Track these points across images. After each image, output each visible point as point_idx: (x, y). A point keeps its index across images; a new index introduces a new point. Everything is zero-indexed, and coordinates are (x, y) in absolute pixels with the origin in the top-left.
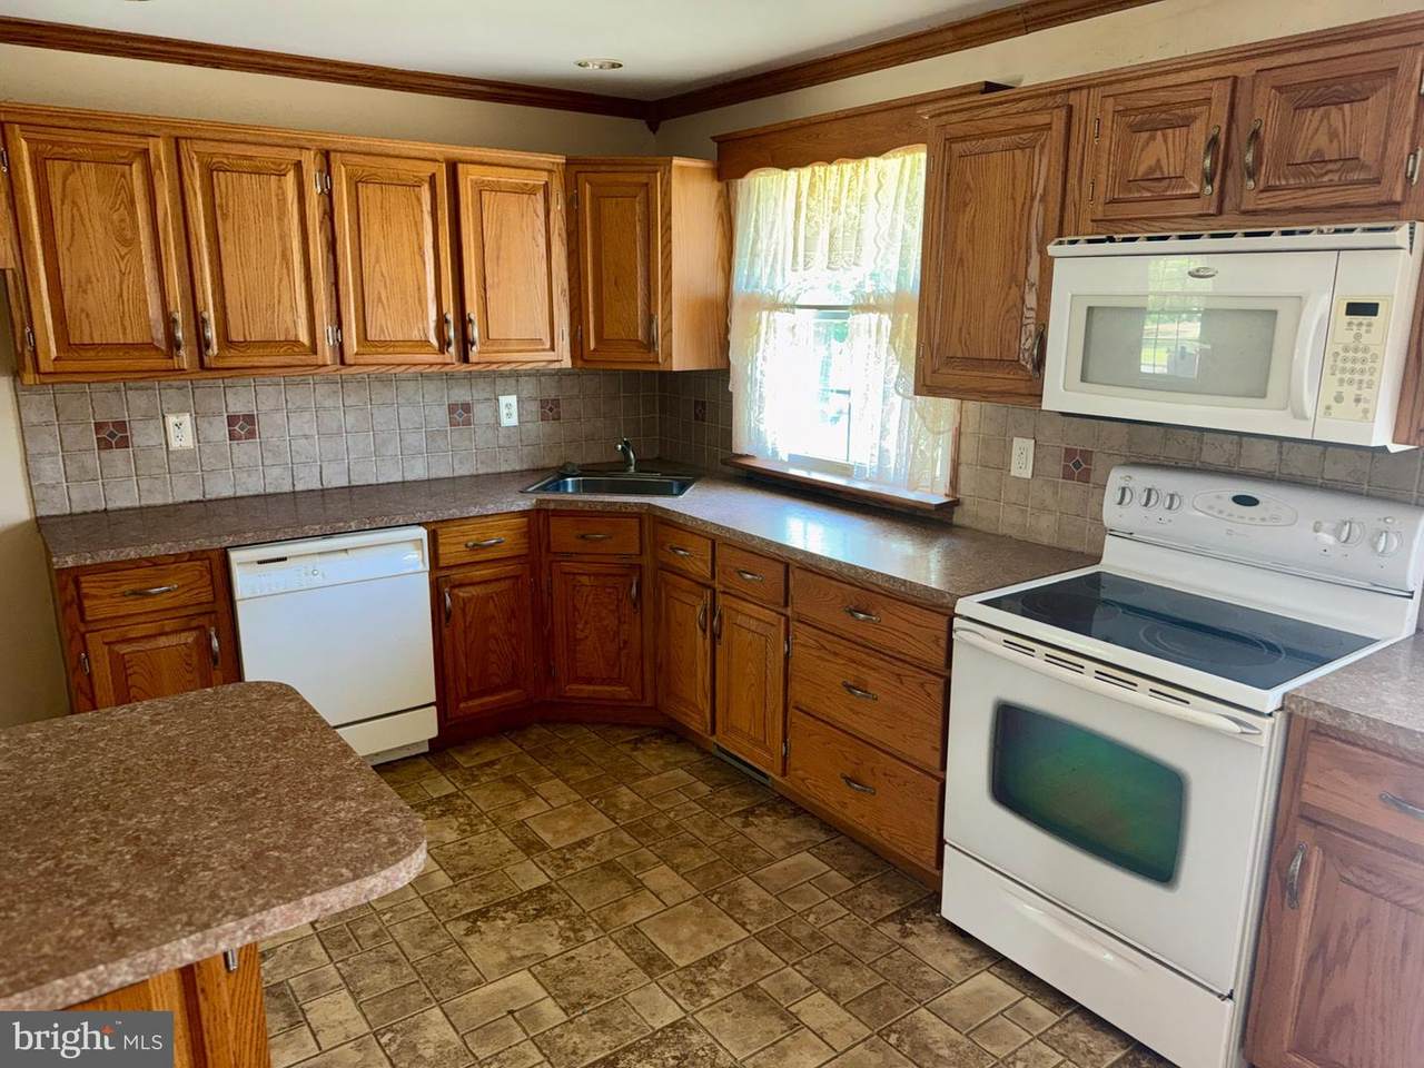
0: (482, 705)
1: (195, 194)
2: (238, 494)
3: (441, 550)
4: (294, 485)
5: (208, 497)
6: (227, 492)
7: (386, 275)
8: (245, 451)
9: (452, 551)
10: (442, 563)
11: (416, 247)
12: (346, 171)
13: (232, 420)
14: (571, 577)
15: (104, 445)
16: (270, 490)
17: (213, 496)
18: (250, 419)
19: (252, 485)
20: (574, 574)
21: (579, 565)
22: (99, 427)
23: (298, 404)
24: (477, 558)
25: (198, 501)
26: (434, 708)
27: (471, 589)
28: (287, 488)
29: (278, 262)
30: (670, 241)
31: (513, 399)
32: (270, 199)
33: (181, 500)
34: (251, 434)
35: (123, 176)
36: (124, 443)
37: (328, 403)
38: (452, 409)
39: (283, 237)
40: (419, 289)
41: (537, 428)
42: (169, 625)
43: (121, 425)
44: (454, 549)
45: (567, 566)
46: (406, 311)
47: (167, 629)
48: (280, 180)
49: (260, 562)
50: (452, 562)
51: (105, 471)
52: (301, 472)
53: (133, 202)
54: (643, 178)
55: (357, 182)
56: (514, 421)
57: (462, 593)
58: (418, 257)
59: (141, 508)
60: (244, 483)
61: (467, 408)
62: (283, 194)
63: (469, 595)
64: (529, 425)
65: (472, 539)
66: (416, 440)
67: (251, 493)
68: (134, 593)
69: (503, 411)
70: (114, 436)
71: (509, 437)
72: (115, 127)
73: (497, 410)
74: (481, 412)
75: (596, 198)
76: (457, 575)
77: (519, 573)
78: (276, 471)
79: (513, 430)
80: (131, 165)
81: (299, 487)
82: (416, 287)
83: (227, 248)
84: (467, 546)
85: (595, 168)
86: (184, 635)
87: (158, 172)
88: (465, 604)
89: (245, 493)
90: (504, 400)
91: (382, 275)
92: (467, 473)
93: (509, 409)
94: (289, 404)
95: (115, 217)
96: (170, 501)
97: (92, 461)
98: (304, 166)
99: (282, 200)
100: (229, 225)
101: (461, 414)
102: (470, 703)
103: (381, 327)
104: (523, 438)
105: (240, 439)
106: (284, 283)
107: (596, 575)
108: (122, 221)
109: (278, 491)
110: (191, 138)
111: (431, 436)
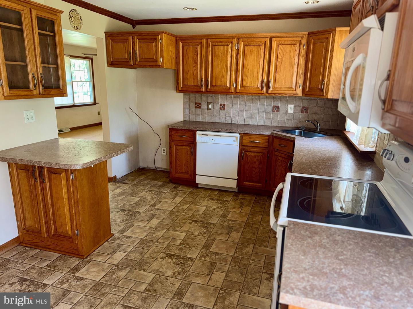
0: (249, 184)
1: (209, 52)
2: (220, 122)
3: (243, 141)
4: (232, 122)
5: (214, 122)
6: (218, 121)
7: (249, 70)
8: (222, 112)
9: (246, 142)
10: (243, 144)
11: (258, 62)
12: (243, 43)
13: (221, 105)
14: (277, 156)
15: (196, 107)
16: (226, 122)
17: (215, 122)
18: (224, 105)
19: (223, 120)
20: (278, 156)
21: (279, 153)
22: (196, 103)
23: (235, 102)
24: (253, 145)
25: (211, 122)
26: (236, 180)
27: (250, 153)
28: (230, 122)
29: (224, 67)
30: (333, 56)
31: (292, 106)
32: (225, 51)
33: (208, 121)
34: (224, 109)
35: (197, 48)
36: (200, 107)
37: (242, 103)
38: (274, 107)
39: (227, 60)
40: (257, 73)
41: (300, 115)
42: (185, 144)
43: (200, 104)
44: (247, 141)
45: (276, 153)
46: (253, 79)
47: (185, 145)
48: (227, 47)
49: (202, 135)
50: (246, 145)
51: (196, 113)
52: (233, 119)
53: (198, 54)
54: (327, 36)
55: (245, 46)
56: (292, 112)
57: (248, 154)
58: (258, 64)
59: (201, 122)
60: (221, 120)
61: (278, 107)
62: (228, 50)
63: (249, 154)
64: (297, 114)
65: (252, 139)
66: (263, 115)
67: (222, 122)
68: (180, 136)
69: (289, 109)
70: (198, 106)
71: (290, 117)
72: (197, 38)
73: (287, 109)
74: (282, 109)
75: (314, 43)
76: (247, 149)
77: (264, 152)
78: (228, 118)
79: (291, 115)
80: (198, 46)
81: (233, 123)
82: (257, 72)
83: (214, 64)
84: (250, 141)
85: (316, 34)
86: (188, 147)
87: (203, 47)
88: (248, 156)
89: (221, 122)
90: (289, 106)
91: (248, 69)
92: (275, 125)
93: (291, 109)
94: (233, 102)
95: (194, 58)
96: (206, 121)
97: (194, 110)
98: (233, 43)
99: (227, 52)
100: (215, 58)
101: (276, 108)
102: (247, 183)
103: (246, 83)
104: (294, 117)
105: (222, 109)
106: (225, 72)
107: (283, 157)
108: (195, 58)
109: (228, 123)
110: (210, 39)
111: (267, 114)
